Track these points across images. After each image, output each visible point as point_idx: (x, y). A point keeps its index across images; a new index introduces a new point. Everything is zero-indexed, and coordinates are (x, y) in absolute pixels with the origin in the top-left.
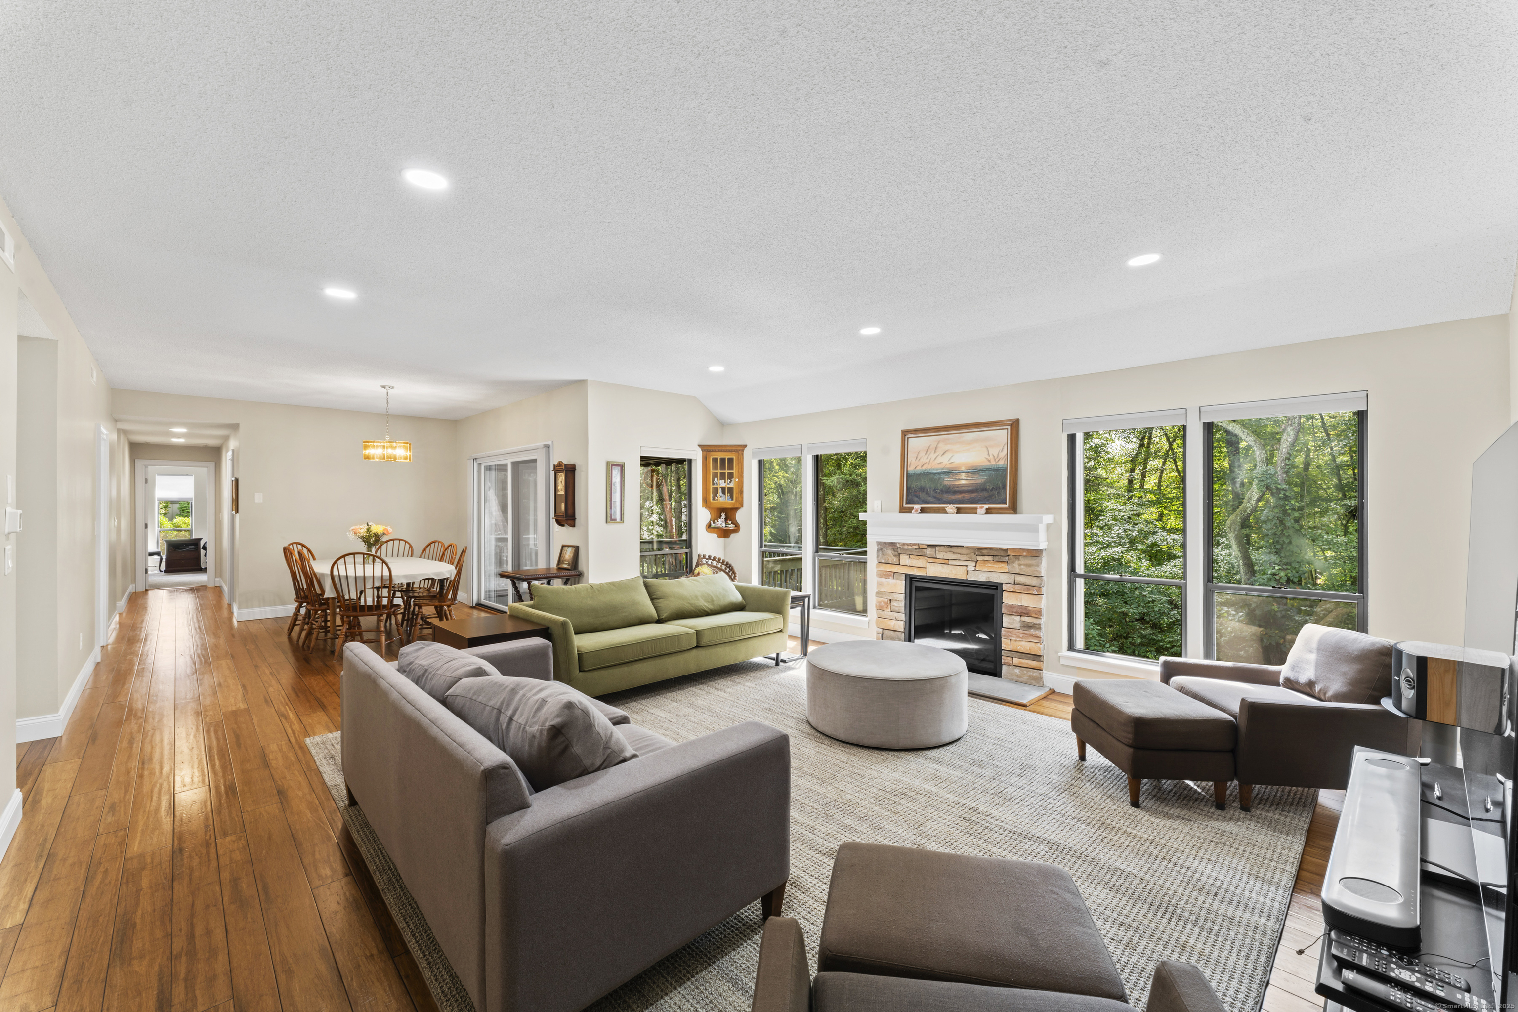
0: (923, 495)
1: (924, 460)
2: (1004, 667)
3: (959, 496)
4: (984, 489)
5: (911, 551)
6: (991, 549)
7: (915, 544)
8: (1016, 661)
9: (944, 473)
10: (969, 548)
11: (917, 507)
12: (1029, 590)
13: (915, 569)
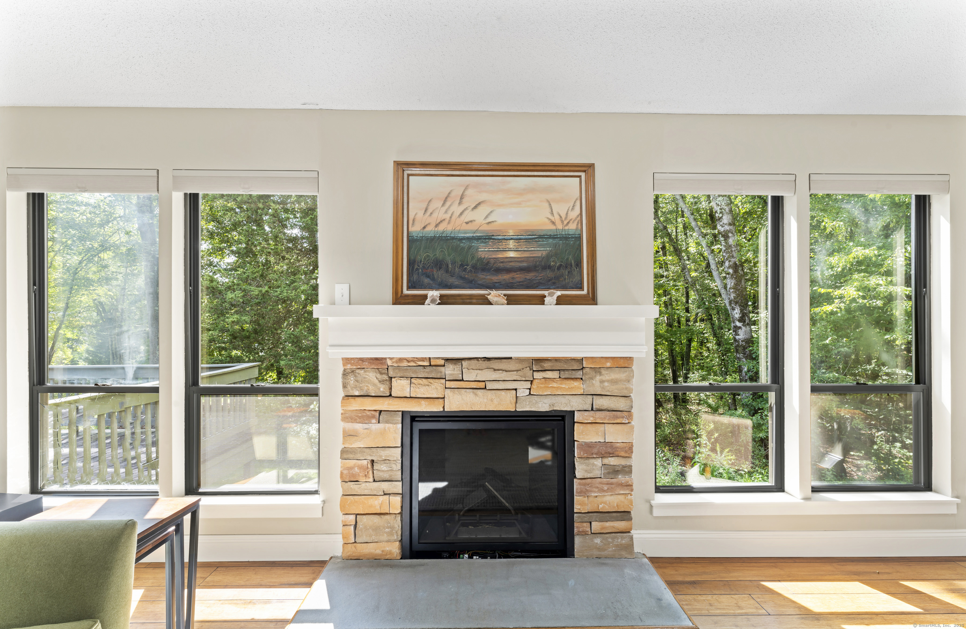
0: (439, 274)
1: (440, 214)
2: (578, 540)
3: (506, 277)
4: (547, 267)
5: (415, 372)
6: (557, 360)
7: (423, 359)
8: (596, 526)
9: (478, 239)
10: (520, 360)
11: (434, 294)
12: (617, 417)
13: (423, 402)
